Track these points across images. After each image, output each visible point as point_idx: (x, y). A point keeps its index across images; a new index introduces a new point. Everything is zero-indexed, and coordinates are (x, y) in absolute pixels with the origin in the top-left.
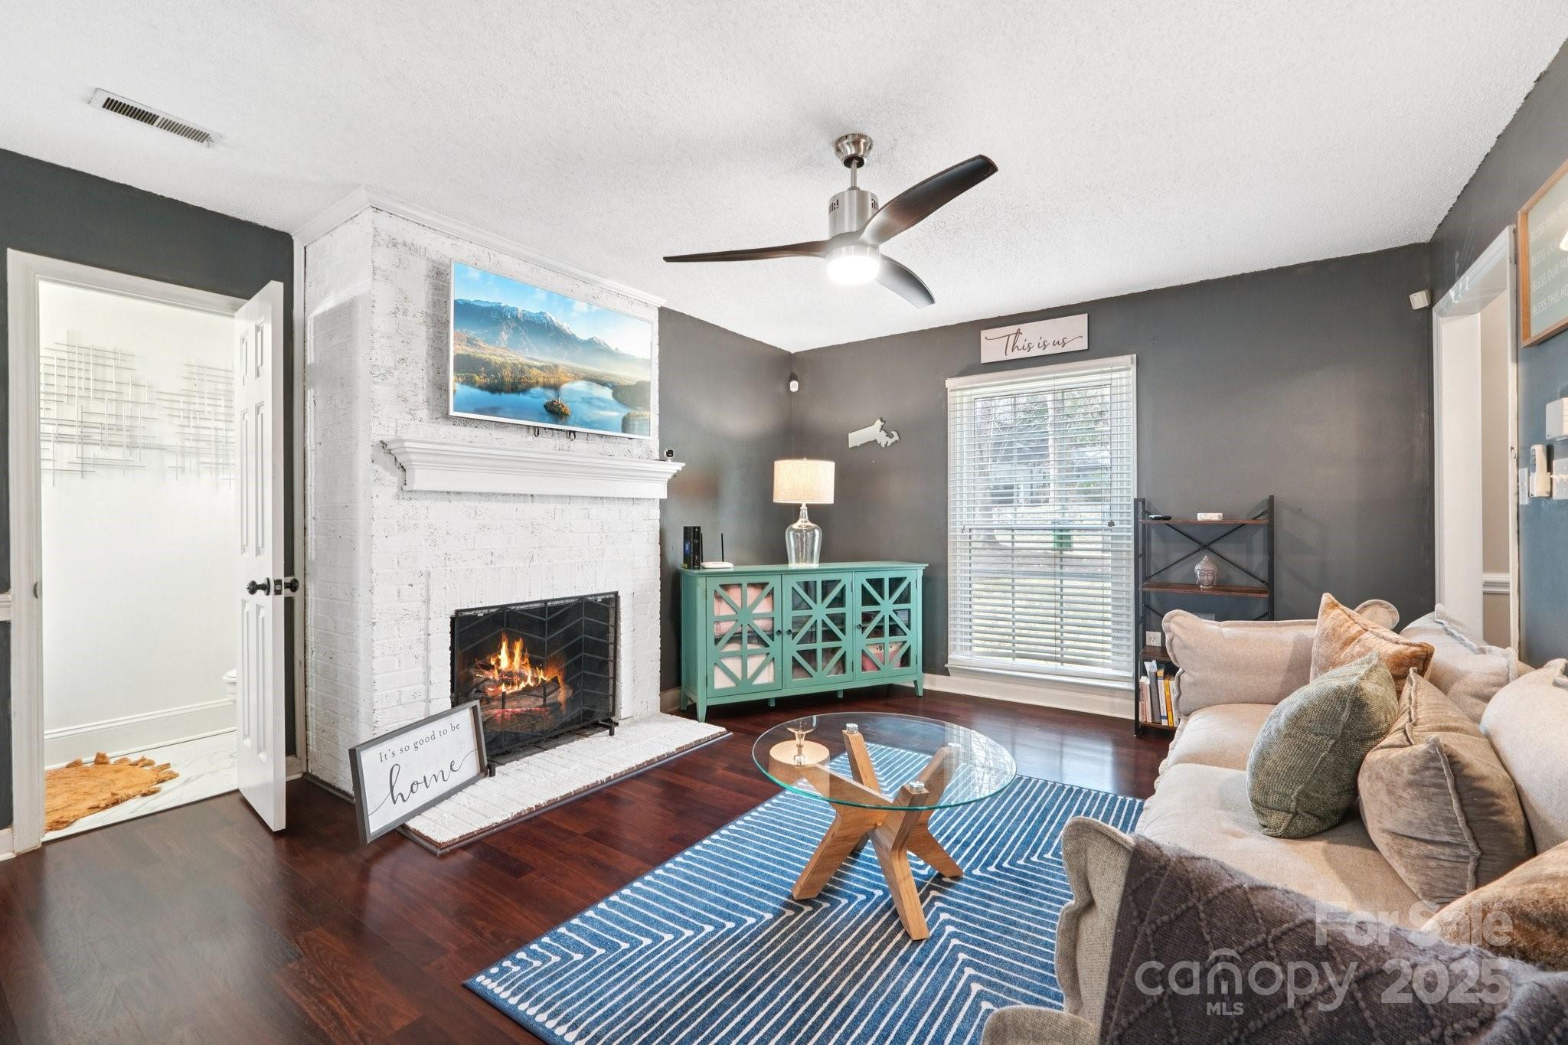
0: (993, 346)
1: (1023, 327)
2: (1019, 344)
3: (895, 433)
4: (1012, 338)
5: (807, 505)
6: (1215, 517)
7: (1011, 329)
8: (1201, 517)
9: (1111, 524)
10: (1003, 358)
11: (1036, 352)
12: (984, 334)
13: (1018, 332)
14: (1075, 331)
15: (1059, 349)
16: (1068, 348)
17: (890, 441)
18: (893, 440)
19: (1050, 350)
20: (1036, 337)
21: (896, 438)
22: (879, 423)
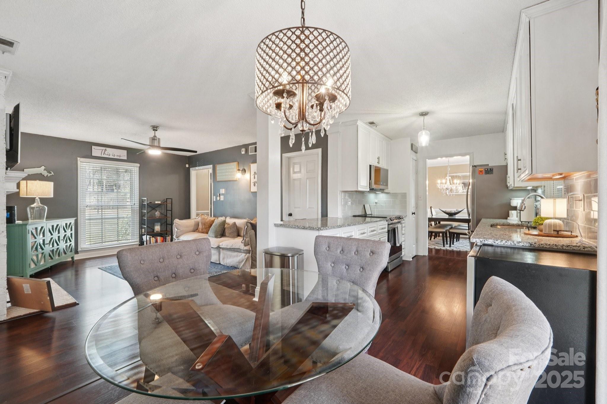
0: (96, 151)
1: (108, 149)
2: (106, 153)
3: (52, 172)
4: (103, 151)
5: (39, 198)
6: (160, 202)
7: (104, 148)
8: (156, 202)
9: (134, 204)
10: (100, 156)
11: (111, 157)
12: (93, 147)
13: (106, 150)
14: (123, 154)
15: (118, 158)
16: (121, 158)
17: (49, 175)
18: (51, 174)
19: (116, 157)
20: (111, 153)
21: (53, 174)
22: (43, 168)
